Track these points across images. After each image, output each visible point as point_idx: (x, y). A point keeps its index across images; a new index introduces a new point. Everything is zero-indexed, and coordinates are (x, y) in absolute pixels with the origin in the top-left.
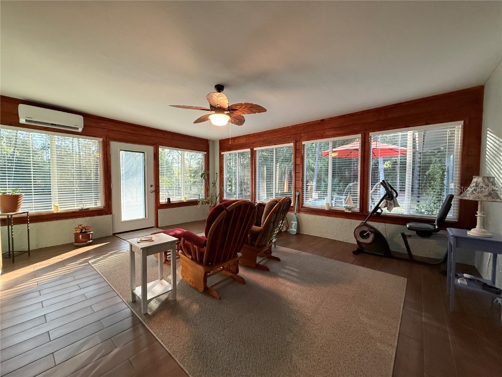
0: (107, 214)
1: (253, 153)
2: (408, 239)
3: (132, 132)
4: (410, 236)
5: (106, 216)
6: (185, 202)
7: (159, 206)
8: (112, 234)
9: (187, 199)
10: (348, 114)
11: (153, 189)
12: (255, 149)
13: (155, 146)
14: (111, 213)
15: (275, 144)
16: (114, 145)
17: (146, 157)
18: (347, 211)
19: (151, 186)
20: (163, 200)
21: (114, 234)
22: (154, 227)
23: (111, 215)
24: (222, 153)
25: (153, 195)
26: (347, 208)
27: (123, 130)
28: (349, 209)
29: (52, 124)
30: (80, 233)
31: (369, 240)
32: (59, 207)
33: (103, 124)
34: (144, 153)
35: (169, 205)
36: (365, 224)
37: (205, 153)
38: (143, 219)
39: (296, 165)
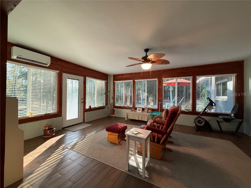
0: (59, 116)
1: (134, 83)
2: (220, 123)
3: (73, 68)
4: (221, 122)
5: (59, 118)
6: (97, 108)
7: (85, 110)
8: (61, 129)
9: (98, 106)
10: (186, 67)
11: (83, 101)
12: (135, 80)
13: (84, 76)
14: (61, 116)
15: (147, 79)
16: (64, 75)
17: (80, 83)
18: (187, 111)
19: (82, 99)
20: (87, 107)
21: (63, 128)
22: (82, 123)
23: (61, 117)
24: (115, 82)
25: (82, 104)
26: (186, 110)
27: (70, 67)
28: (188, 110)
29: (33, 61)
30: (48, 129)
31: (202, 124)
32: (33, 113)
33: (59, 63)
34: (79, 80)
35: (90, 109)
36: (200, 117)
37: (106, 81)
38: (77, 118)
39: (159, 89)
